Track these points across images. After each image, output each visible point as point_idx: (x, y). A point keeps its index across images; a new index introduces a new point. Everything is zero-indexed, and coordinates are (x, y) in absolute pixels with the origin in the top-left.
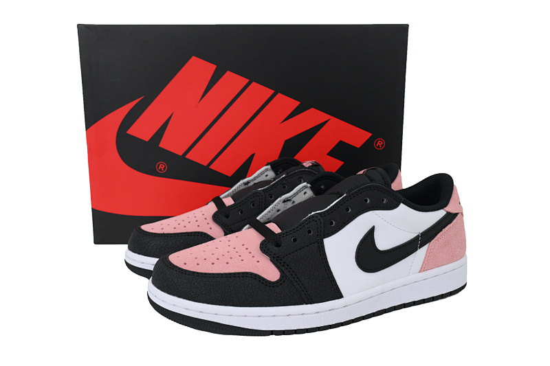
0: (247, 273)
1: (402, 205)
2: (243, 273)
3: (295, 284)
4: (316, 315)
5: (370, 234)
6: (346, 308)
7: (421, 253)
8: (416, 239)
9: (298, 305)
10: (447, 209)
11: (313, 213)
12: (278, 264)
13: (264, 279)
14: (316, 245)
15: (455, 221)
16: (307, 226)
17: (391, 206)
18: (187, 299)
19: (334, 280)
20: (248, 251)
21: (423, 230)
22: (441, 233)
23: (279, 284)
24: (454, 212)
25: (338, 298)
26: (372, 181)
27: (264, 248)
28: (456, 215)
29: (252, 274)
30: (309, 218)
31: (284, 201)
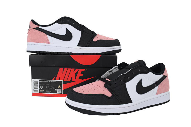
0: (101, 94)
1: (150, 72)
2: (99, 94)
3: (117, 98)
4: (124, 108)
5: (140, 81)
6: (134, 106)
7: (156, 88)
8: (155, 84)
9: (118, 104)
10: (163, 74)
11: (122, 74)
12: (111, 91)
13: (106, 96)
14: (123, 85)
15: (166, 78)
16: (120, 79)
17: (147, 72)
18: (81, 103)
19: (129, 97)
20: (100, 87)
21: (157, 81)
22: (162, 82)
23: (112, 98)
24: (166, 75)
25: (131, 103)
26: (140, 64)
27: (106, 86)
28: (166, 76)
29: (102, 94)
30: (121, 76)
31: (109, 72)
